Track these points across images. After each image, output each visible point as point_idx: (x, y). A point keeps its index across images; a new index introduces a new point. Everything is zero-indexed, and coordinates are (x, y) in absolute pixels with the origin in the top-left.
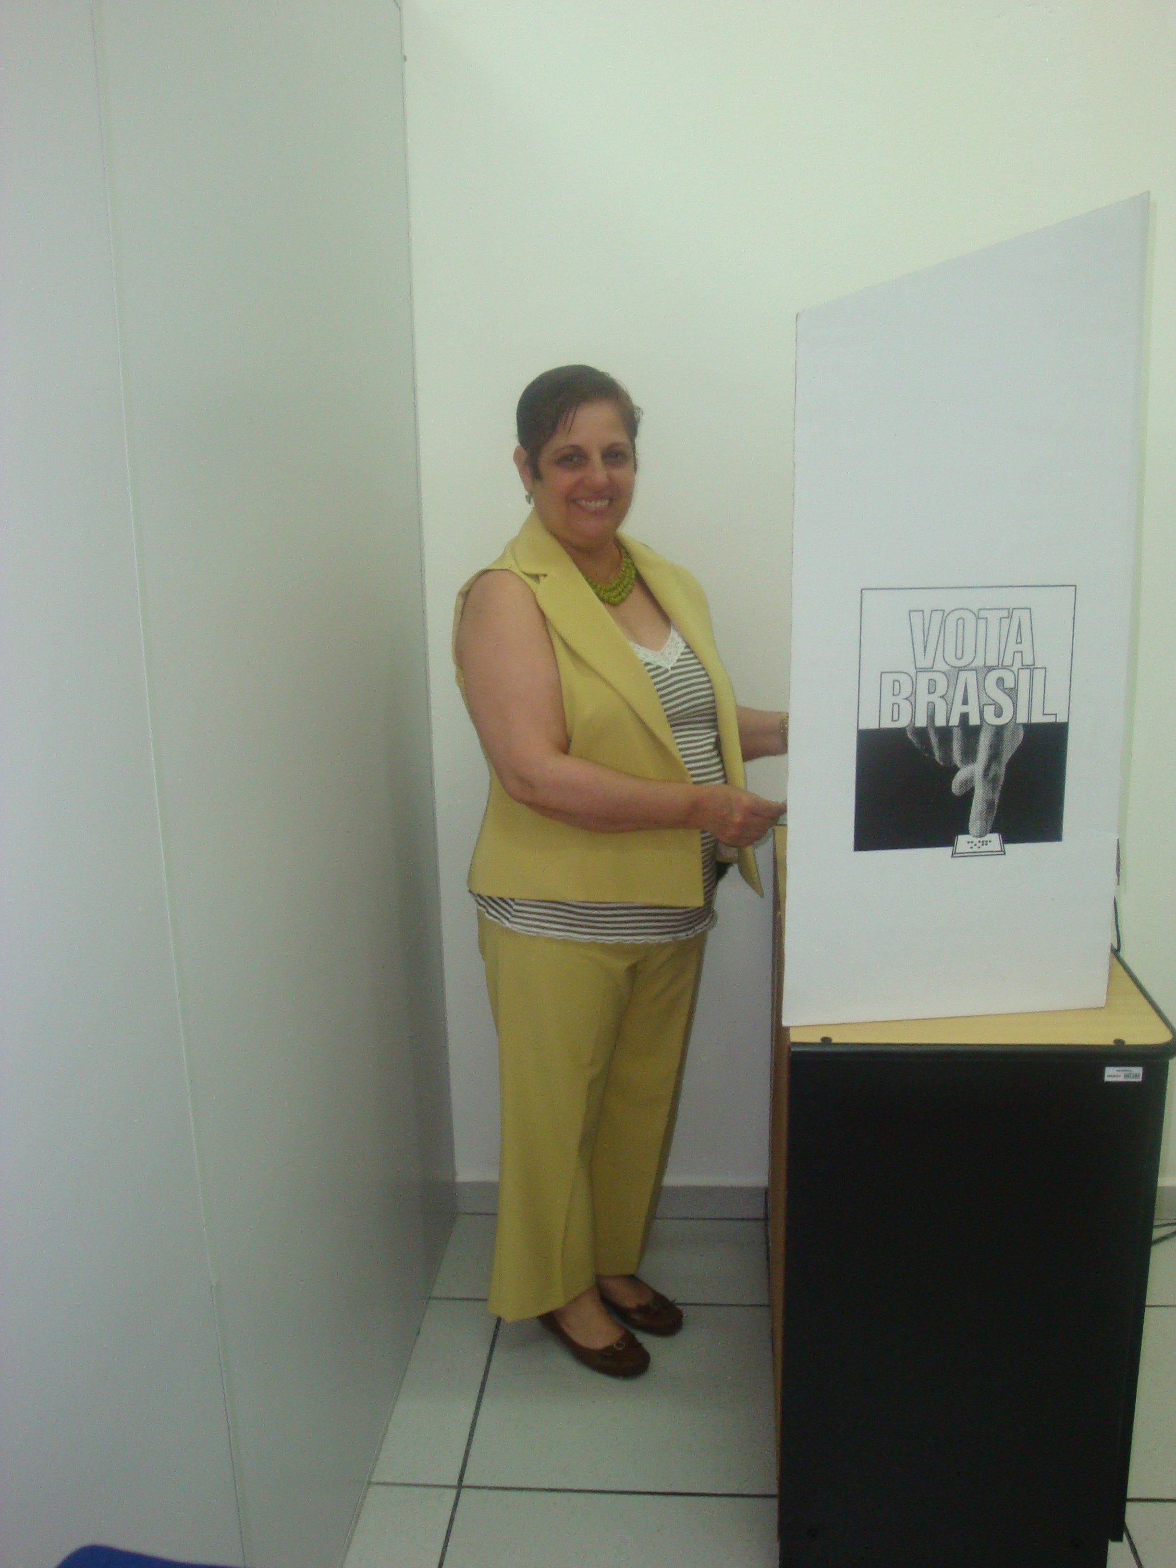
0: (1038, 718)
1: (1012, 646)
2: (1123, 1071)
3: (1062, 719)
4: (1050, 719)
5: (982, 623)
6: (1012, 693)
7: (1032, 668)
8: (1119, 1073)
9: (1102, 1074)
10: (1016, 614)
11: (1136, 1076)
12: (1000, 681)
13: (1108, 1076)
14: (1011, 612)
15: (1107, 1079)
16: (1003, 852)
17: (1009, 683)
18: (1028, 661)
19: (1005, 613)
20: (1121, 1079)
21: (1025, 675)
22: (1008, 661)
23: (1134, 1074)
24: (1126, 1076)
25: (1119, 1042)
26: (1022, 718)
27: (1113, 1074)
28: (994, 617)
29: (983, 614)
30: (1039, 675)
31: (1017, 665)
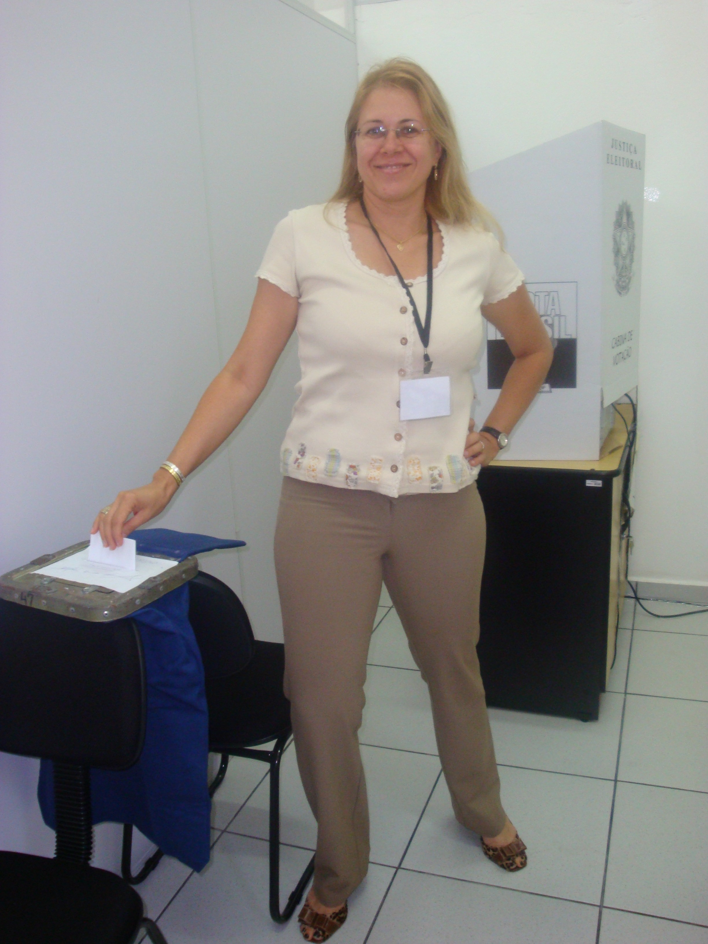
0: (563, 336)
1: (550, 307)
2: (594, 482)
3: (574, 337)
4: (569, 337)
5: (537, 298)
6: (552, 326)
7: (559, 316)
8: (592, 483)
9: (585, 483)
10: (552, 294)
11: (599, 484)
12: (546, 321)
13: (588, 484)
14: (549, 293)
15: (587, 485)
16: (551, 392)
17: (550, 322)
18: (558, 313)
19: (546, 294)
20: (593, 485)
21: (556, 319)
22: (549, 313)
23: (597, 483)
24: (595, 484)
25: (593, 470)
26: (556, 336)
27: (590, 483)
28: (542, 295)
29: (537, 294)
30: (562, 319)
31: (553, 314)
